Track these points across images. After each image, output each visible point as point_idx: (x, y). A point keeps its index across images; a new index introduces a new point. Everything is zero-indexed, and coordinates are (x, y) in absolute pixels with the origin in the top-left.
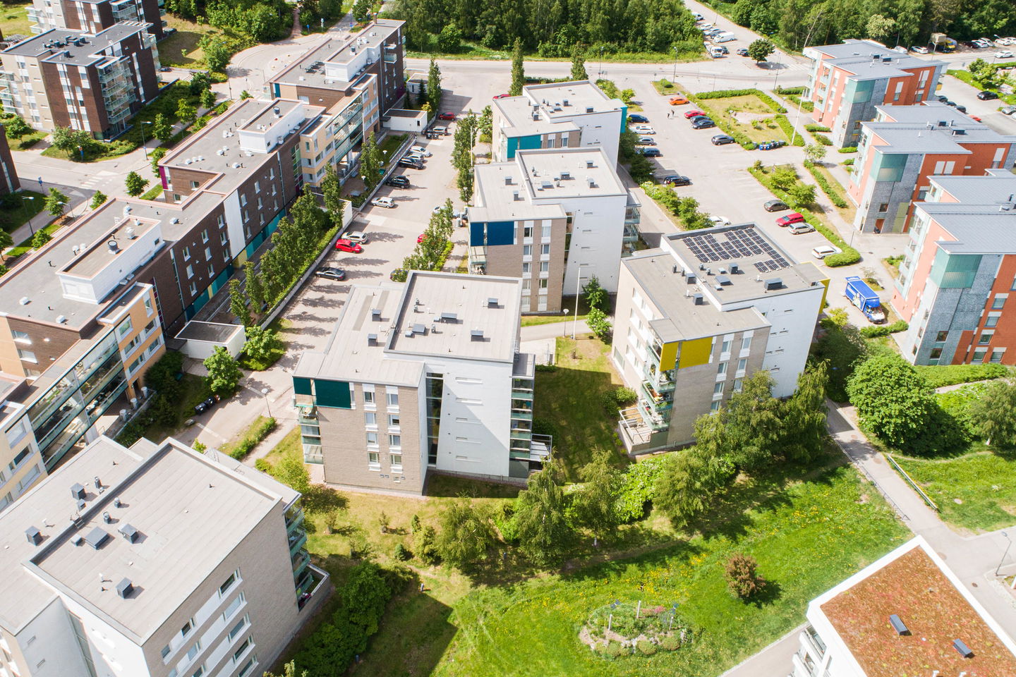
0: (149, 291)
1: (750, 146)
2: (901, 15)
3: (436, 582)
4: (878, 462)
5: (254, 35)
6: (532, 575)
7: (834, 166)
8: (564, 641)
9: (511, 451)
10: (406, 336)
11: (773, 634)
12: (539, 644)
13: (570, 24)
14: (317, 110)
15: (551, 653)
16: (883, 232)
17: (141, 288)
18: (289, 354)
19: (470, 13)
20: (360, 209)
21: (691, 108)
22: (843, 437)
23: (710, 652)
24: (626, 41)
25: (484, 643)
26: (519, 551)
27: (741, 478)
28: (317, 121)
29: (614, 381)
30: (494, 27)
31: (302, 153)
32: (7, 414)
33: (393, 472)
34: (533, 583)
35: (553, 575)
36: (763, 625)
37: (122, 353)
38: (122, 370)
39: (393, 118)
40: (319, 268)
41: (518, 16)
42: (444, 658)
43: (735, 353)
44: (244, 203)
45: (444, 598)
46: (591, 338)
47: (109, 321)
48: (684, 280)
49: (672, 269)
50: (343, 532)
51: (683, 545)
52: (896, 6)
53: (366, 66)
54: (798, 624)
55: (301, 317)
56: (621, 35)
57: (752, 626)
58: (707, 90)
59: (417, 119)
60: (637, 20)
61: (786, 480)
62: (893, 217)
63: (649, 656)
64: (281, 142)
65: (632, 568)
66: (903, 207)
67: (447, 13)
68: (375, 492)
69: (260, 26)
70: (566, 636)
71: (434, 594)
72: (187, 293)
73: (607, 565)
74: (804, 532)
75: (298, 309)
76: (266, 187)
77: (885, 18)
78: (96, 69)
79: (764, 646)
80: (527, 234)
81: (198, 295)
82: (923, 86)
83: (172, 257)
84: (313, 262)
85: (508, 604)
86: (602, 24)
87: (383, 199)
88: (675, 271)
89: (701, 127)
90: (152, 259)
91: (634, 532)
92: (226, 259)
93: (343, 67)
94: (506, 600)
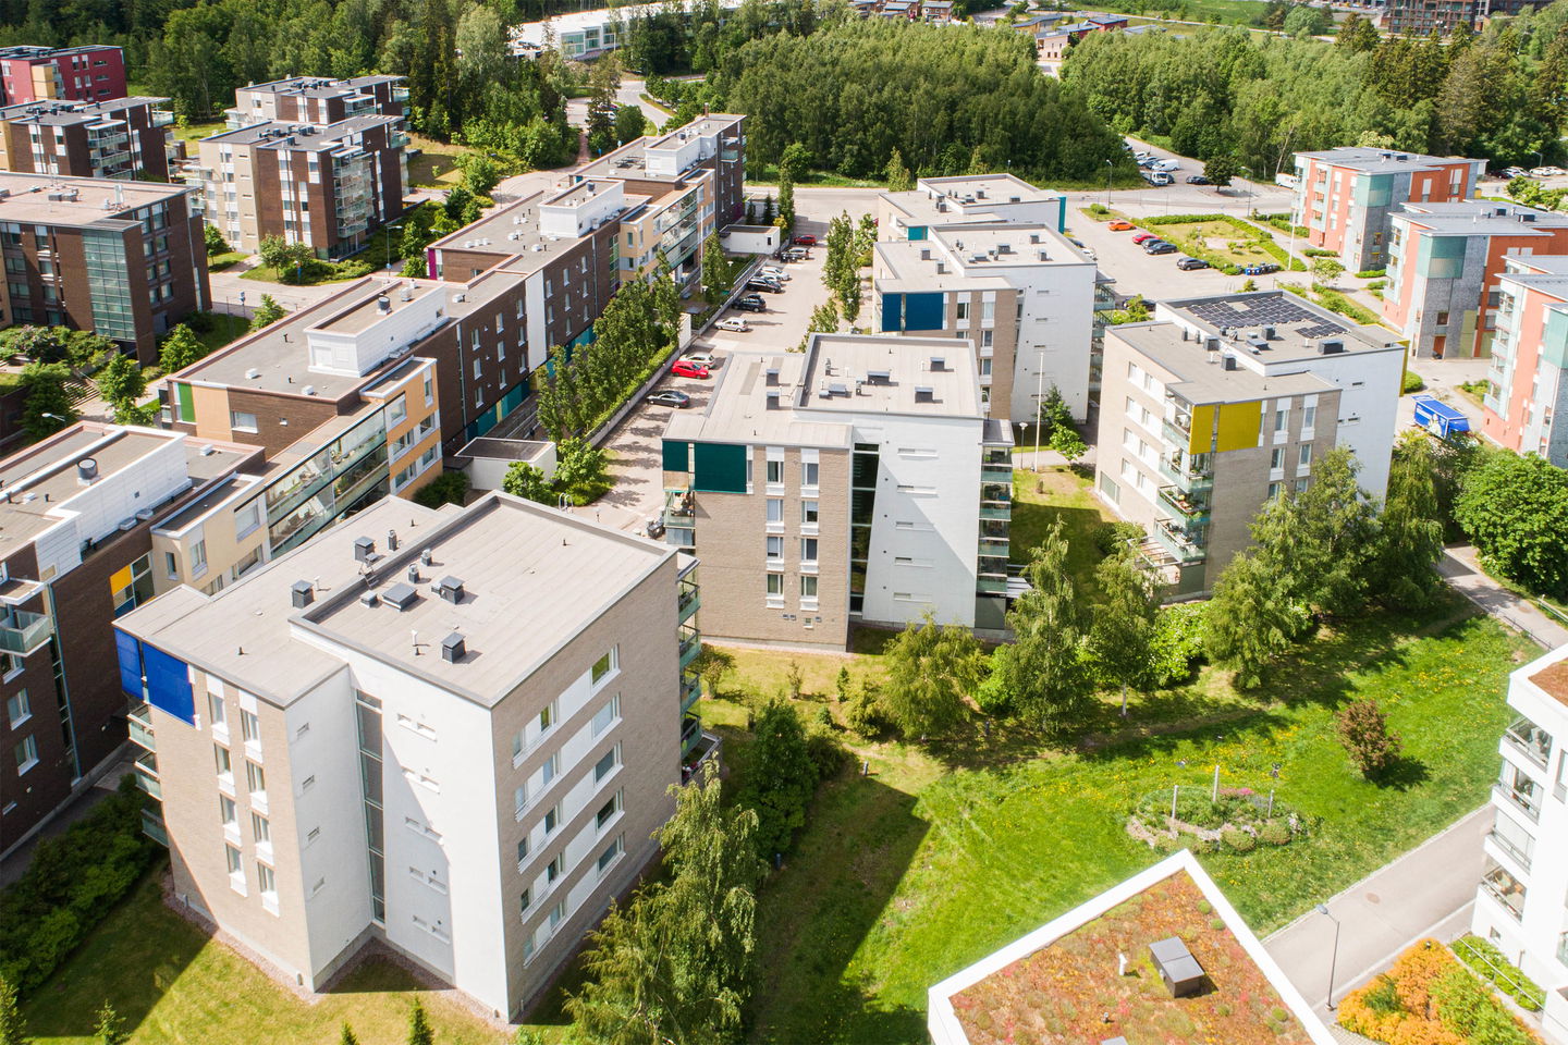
0: (431, 366)
1: (1230, 270)
2: (1401, 132)
3: (885, 764)
4: (1525, 610)
5: (527, 159)
6: (1034, 756)
7: (1354, 291)
8: (1103, 837)
9: (980, 578)
10: (821, 397)
11: (1433, 823)
12: (1064, 842)
13: (959, 142)
14: (638, 200)
15: (1087, 855)
16: (1447, 357)
17: (420, 363)
18: (618, 489)
19: (821, 131)
20: (701, 331)
21: (1138, 233)
22: (1462, 582)
23: (1340, 847)
24: (1035, 166)
25: (976, 842)
26: (1007, 724)
27: (1324, 633)
28: (641, 211)
29: (1105, 518)
30: (856, 147)
31: (621, 249)
32: (236, 489)
33: (803, 608)
34: (1036, 766)
35: (1067, 754)
36: (1414, 812)
37: (390, 449)
38: (386, 478)
39: (733, 234)
40: (653, 391)
41: (888, 131)
42: (915, 864)
43: (1294, 433)
44: (549, 295)
45: (901, 784)
46: (1061, 471)
47: (377, 396)
48: (1201, 349)
49: (1181, 336)
50: (734, 698)
51: (1260, 714)
52: (1392, 121)
53: (698, 161)
54: (1468, 810)
55: (631, 448)
56: (1028, 159)
57: (1396, 814)
58: (1156, 215)
59: (767, 235)
60: (1047, 137)
61: (1393, 635)
62: (1458, 332)
63: (1245, 852)
64: (596, 227)
65: (1185, 745)
66: (1470, 317)
67: (789, 133)
68: (773, 647)
69: (537, 146)
70: (1106, 831)
71: (885, 779)
72: (471, 402)
73: (1146, 740)
74: (1440, 698)
75: (626, 438)
76: (577, 280)
77: (1380, 135)
78: (330, 158)
79: (1424, 839)
80: (961, 316)
81: (484, 409)
82: (1456, 191)
83: (459, 338)
84: (642, 383)
85: (1003, 792)
86: (1001, 143)
87: (732, 319)
88: (1186, 338)
89: (1160, 252)
90: (433, 333)
91: (1179, 700)
92: (522, 370)
93: (669, 154)
94: (1000, 787)
